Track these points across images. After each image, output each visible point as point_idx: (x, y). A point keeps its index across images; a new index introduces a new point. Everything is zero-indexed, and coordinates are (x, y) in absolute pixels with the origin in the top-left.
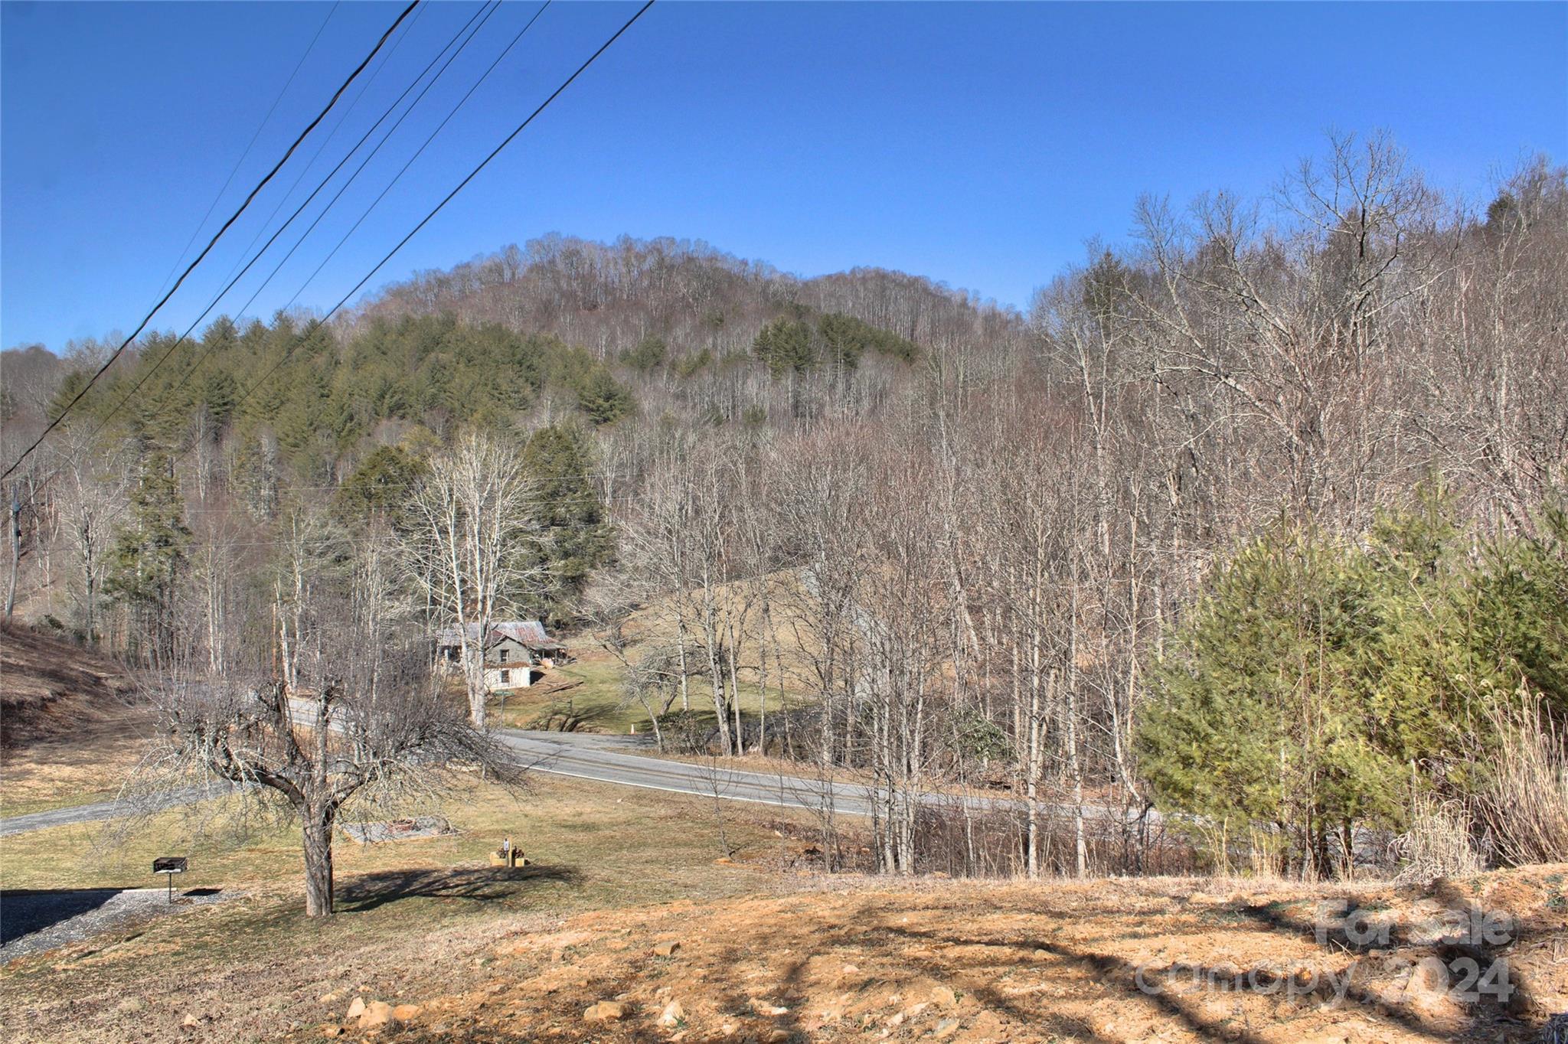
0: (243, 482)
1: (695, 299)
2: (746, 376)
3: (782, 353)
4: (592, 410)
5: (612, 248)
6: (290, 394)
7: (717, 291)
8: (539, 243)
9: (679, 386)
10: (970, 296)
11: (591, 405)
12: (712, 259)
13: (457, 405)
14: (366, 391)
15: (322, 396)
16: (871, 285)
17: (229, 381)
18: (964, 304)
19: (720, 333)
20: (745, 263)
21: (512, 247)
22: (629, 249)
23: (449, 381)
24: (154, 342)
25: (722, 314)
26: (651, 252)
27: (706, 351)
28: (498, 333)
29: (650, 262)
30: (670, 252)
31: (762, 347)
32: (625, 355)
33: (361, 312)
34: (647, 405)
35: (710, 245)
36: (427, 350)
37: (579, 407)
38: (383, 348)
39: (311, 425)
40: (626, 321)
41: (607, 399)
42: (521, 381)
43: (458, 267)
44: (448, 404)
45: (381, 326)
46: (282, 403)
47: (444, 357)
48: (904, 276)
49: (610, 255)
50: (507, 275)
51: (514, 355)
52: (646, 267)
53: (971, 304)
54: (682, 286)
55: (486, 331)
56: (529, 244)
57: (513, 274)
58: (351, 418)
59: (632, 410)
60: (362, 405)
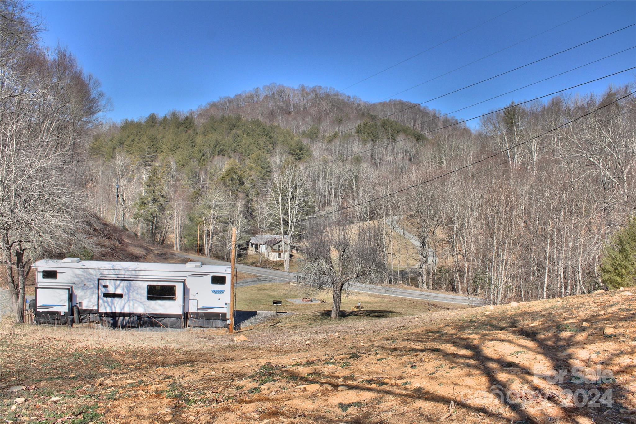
0: (164, 178)
1: (330, 111)
2: (353, 143)
3: (366, 134)
4: (294, 154)
5: (297, 90)
6: (180, 145)
7: (338, 108)
8: (269, 87)
9: (326, 146)
10: (437, 112)
11: (294, 153)
12: (337, 95)
13: (244, 151)
14: (209, 145)
15: (192, 146)
16: (398, 107)
17: (156, 139)
18: (434, 116)
19: (342, 125)
20: (349, 97)
21: (257, 88)
22: (303, 91)
23: (240, 142)
24: (126, 123)
25: (341, 117)
26: (312, 92)
27: (336, 132)
28: (258, 123)
29: (312, 96)
30: (321, 92)
31: (358, 132)
32: (304, 133)
33: (199, 113)
34: (316, 153)
35: (336, 89)
36: (231, 129)
37: (290, 153)
38: (214, 128)
39: (189, 157)
40: (303, 119)
41: (300, 150)
42: (268, 143)
43: (236, 96)
44: (240, 151)
45: (213, 119)
46: (177, 148)
47: (239, 132)
48: (411, 103)
49: (296, 92)
50: (255, 99)
51: (264, 132)
52: (309, 98)
53: (437, 116)
54: (325, 105)
55: (253, 122)
56: (264, 87)
57: (258, 99)
58: (204, 155)
59: (310, 155)
60: (207, 150)
